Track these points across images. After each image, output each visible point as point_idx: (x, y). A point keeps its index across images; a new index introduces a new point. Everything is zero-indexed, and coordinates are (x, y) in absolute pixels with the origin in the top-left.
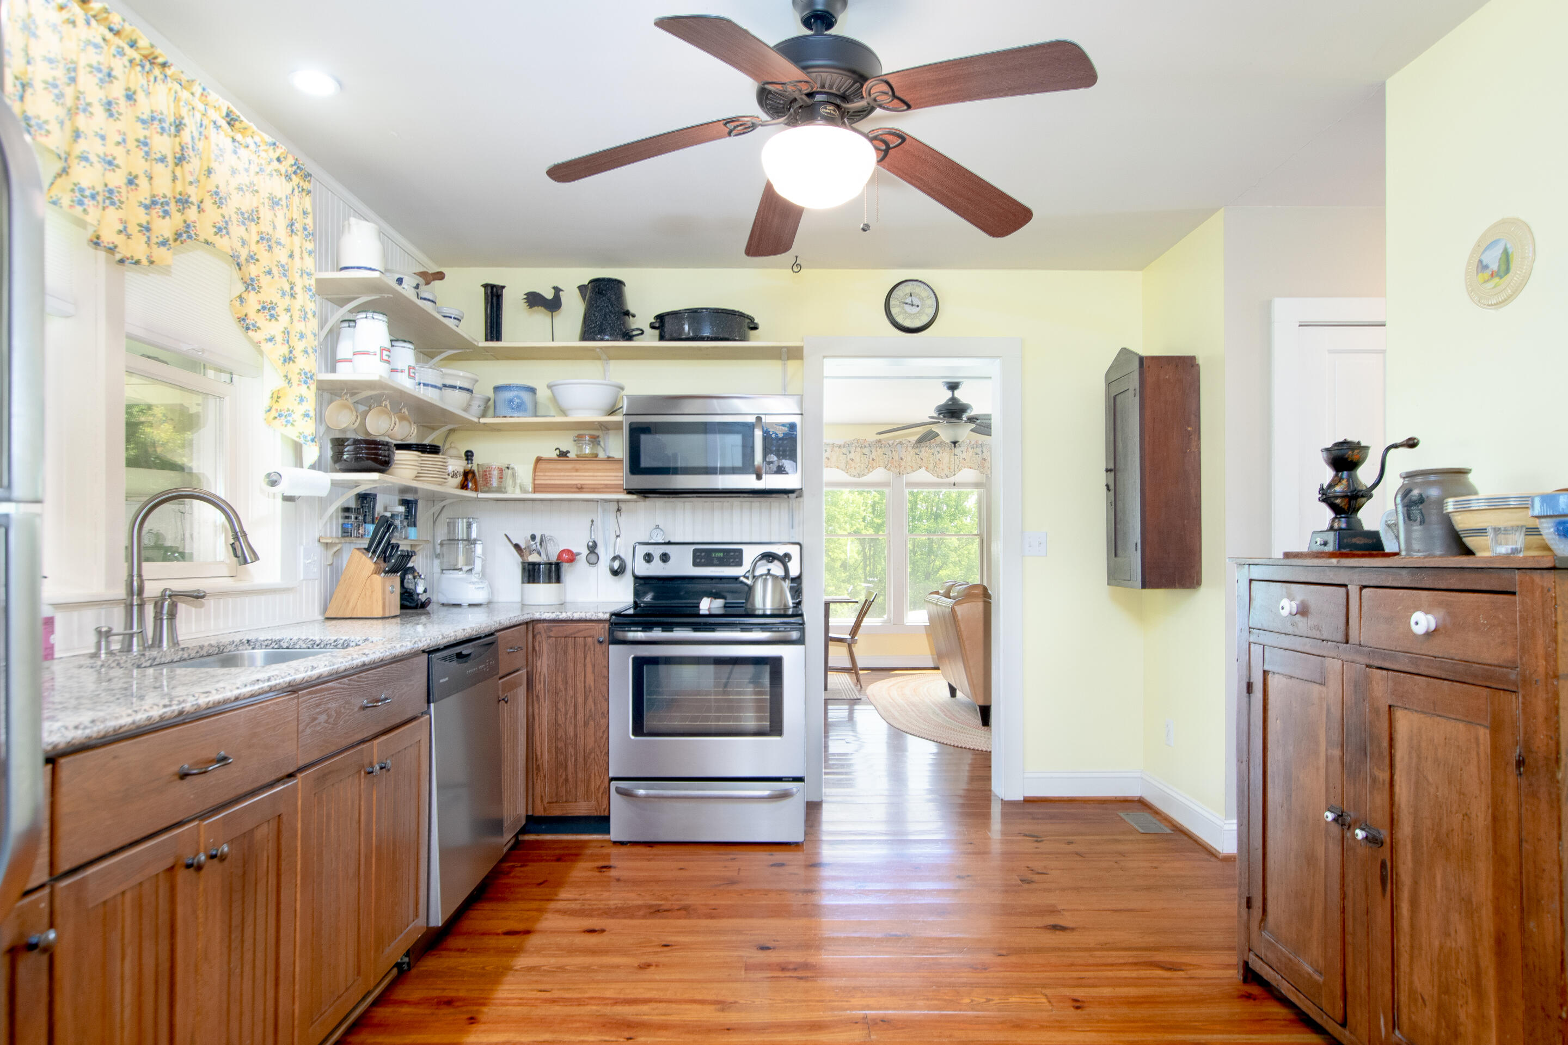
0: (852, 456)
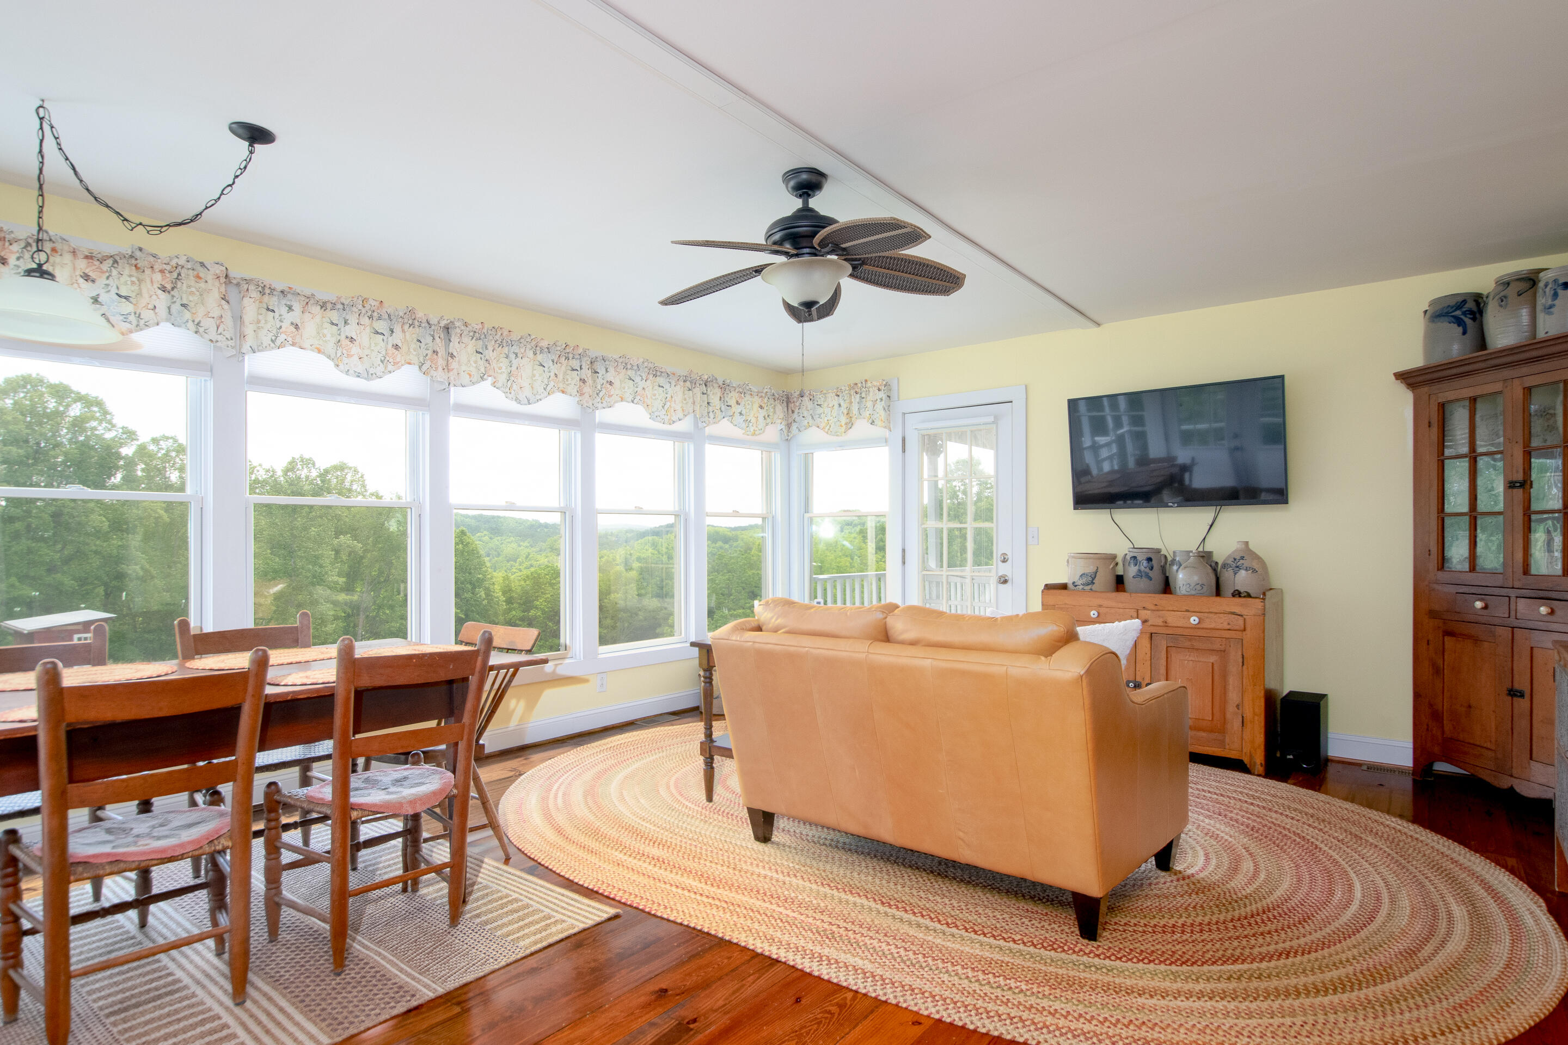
0: (351, 330)
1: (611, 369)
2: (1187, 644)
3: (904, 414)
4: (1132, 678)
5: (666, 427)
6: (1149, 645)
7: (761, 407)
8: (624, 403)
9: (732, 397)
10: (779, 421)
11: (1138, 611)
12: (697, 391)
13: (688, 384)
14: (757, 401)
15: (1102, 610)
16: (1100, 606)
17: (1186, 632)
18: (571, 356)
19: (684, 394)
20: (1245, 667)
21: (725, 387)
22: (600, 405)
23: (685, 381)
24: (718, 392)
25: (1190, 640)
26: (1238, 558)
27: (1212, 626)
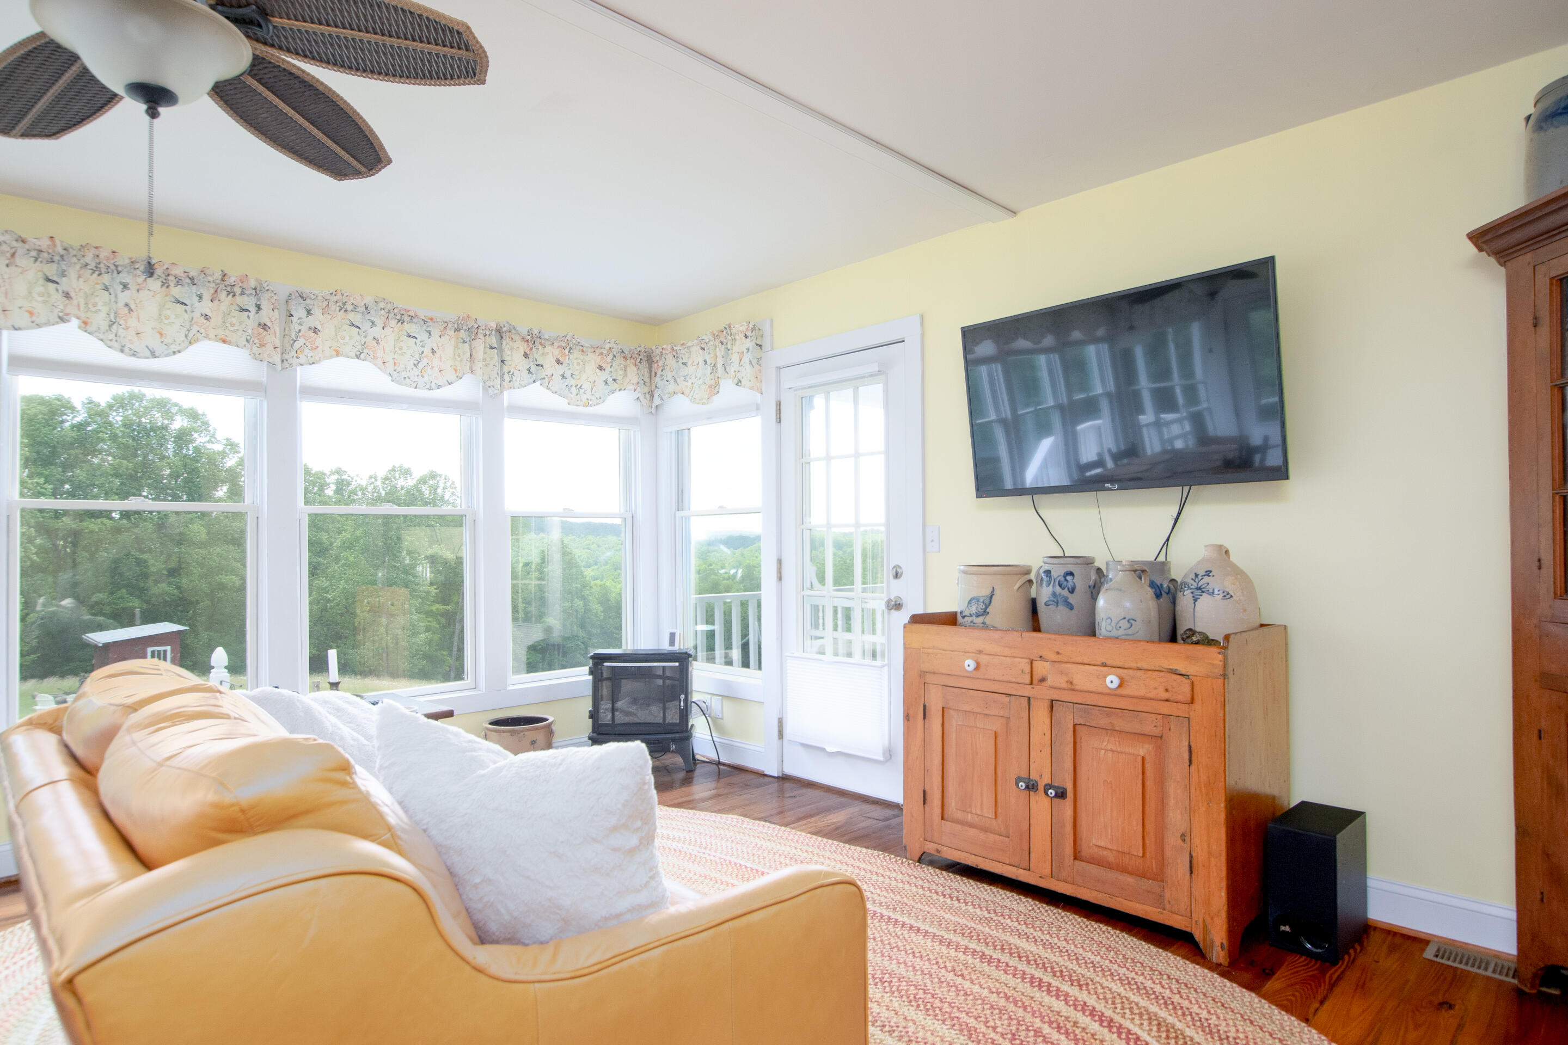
1: (317, 312)
2: (1104, 721)
3: (779, 368)
4: (1024, 774)
5: (422, 393)
6: (1048, 721)
7: (601, 368)
8: (341, 360)
9: (548, 356)
10: (633, 387)
11: (1032, 661)
12: (479, 345)
13: (463, 334)
14: (593, 360)
15: (983, 659)
16: (980, 652)
17: (1102, 701)
18: (237, 290)
19: (456, 347)
20: (1193, 767)
21: (533, 340)
22: (295, 361)
23: (457, 330)
24: (522, 347)
25: (1108, 715)
26: (1201, 573)
27: (1141, 692)
